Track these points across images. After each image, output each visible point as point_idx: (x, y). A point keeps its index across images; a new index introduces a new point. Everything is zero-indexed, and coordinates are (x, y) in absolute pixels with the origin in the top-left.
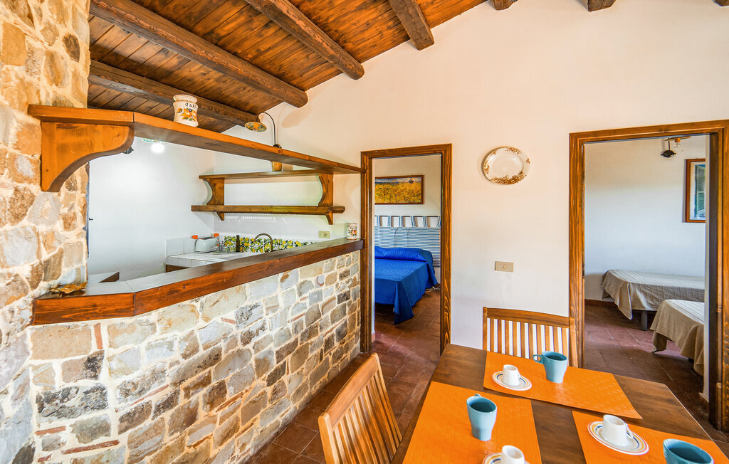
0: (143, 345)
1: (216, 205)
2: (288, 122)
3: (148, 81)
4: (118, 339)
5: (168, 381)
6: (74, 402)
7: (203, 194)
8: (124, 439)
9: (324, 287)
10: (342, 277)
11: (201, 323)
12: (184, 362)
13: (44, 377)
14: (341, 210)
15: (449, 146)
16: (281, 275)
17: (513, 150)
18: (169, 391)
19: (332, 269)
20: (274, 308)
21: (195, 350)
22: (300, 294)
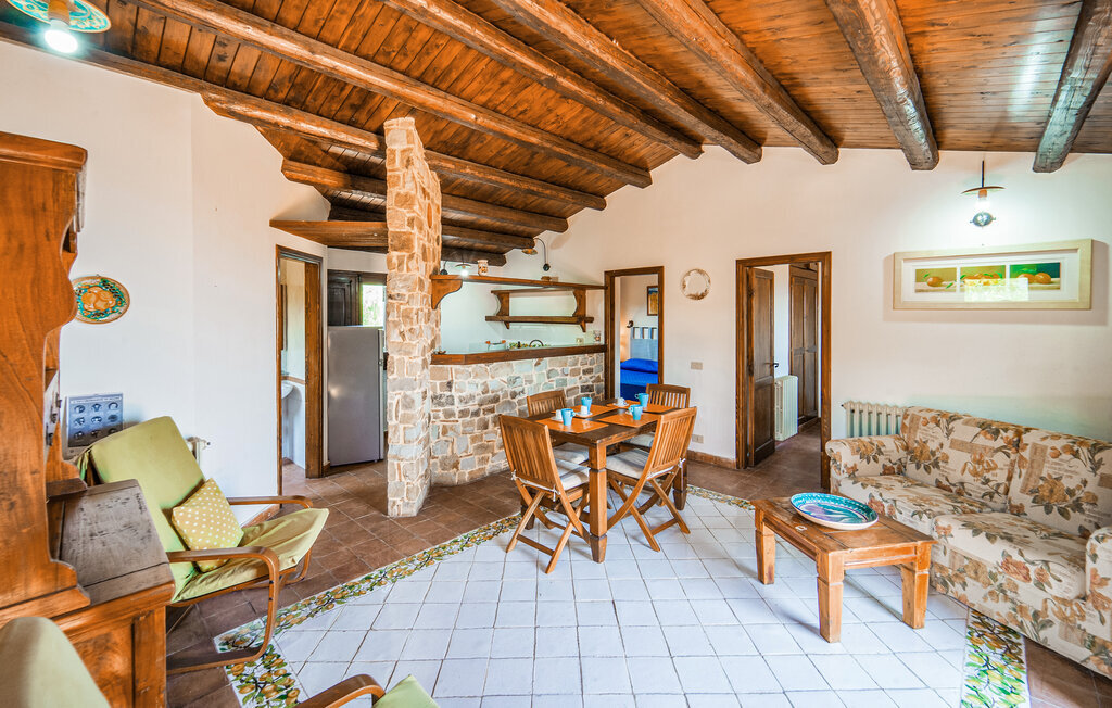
0: (466, 382)
1: (503, 317)
2: (556, 245)
3: (460, 229)
4: (458, 376)
5: (476, 402)
6: (443, 400)
7: (493, 307)
8: (460, 420)
9: (568, 377)
10: (585, 372)
11: (490, 378)
12: (483, 396)
13: (434, 388)
14: (591, 320)
15: (662, 267)
16: (535, 361)
17: (700, 272)
18: (477, 407)
19: (576, 364)
20: (531, 382)
21: (487, 392)
22: (549, 378)
